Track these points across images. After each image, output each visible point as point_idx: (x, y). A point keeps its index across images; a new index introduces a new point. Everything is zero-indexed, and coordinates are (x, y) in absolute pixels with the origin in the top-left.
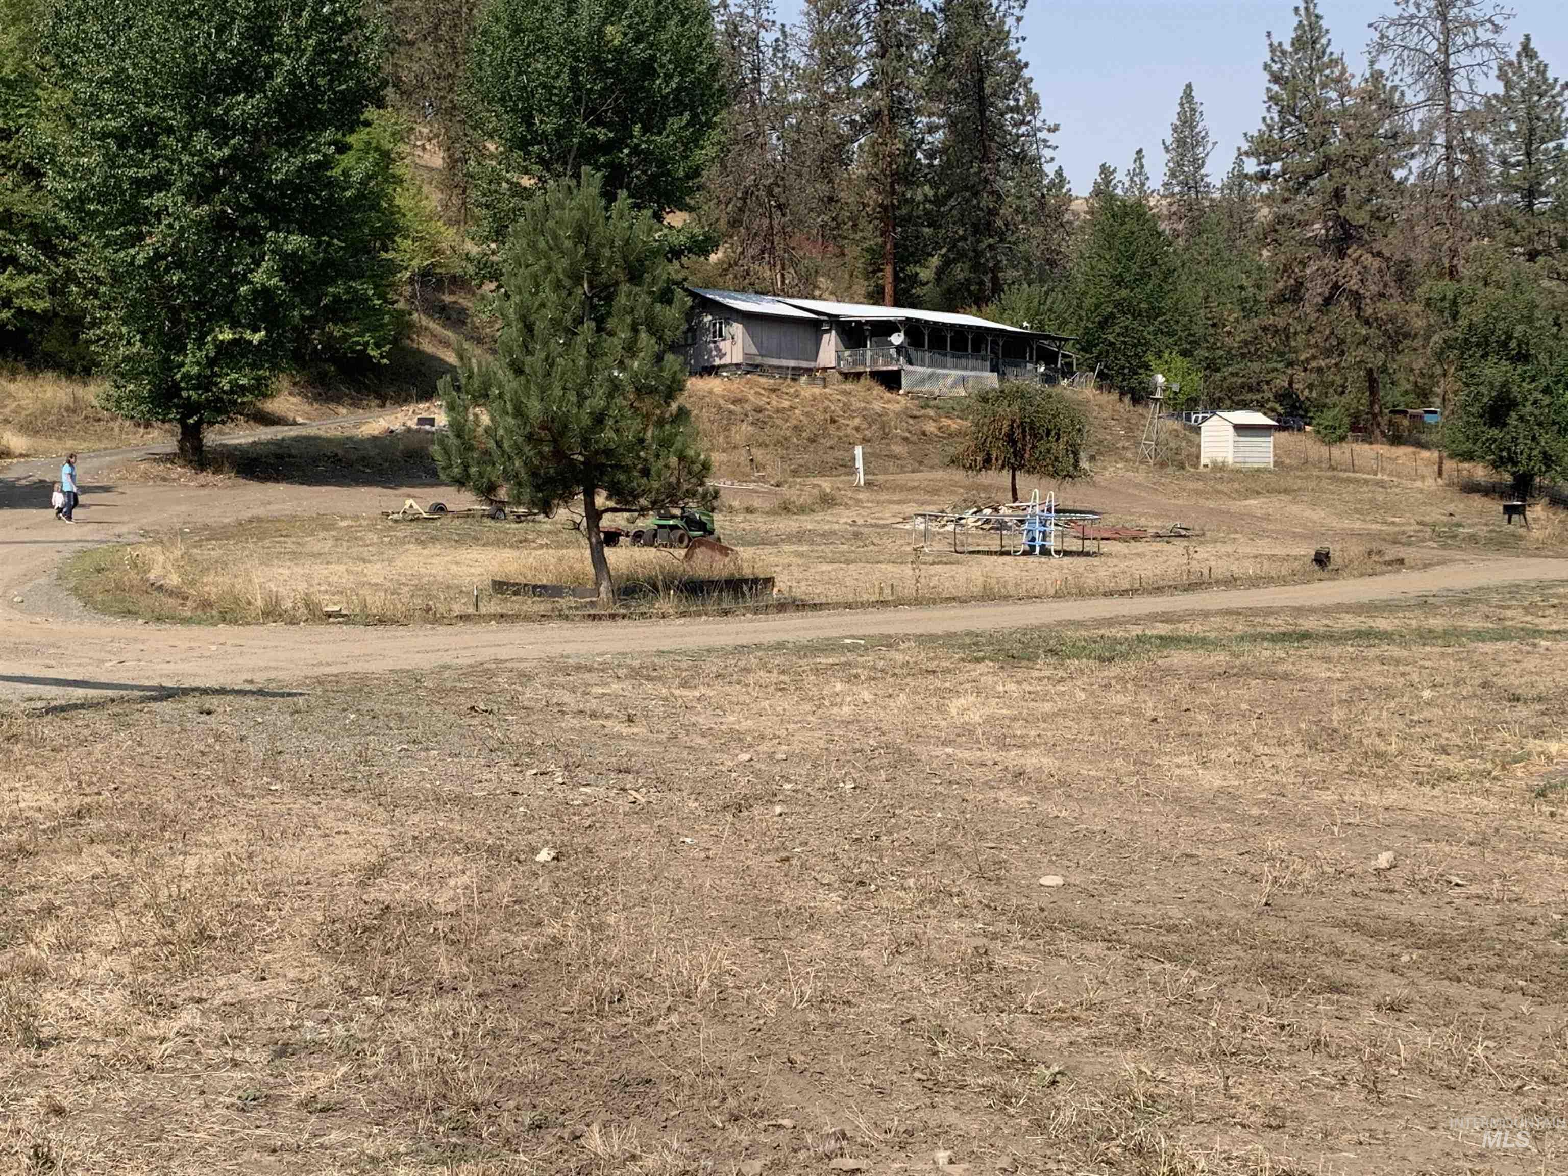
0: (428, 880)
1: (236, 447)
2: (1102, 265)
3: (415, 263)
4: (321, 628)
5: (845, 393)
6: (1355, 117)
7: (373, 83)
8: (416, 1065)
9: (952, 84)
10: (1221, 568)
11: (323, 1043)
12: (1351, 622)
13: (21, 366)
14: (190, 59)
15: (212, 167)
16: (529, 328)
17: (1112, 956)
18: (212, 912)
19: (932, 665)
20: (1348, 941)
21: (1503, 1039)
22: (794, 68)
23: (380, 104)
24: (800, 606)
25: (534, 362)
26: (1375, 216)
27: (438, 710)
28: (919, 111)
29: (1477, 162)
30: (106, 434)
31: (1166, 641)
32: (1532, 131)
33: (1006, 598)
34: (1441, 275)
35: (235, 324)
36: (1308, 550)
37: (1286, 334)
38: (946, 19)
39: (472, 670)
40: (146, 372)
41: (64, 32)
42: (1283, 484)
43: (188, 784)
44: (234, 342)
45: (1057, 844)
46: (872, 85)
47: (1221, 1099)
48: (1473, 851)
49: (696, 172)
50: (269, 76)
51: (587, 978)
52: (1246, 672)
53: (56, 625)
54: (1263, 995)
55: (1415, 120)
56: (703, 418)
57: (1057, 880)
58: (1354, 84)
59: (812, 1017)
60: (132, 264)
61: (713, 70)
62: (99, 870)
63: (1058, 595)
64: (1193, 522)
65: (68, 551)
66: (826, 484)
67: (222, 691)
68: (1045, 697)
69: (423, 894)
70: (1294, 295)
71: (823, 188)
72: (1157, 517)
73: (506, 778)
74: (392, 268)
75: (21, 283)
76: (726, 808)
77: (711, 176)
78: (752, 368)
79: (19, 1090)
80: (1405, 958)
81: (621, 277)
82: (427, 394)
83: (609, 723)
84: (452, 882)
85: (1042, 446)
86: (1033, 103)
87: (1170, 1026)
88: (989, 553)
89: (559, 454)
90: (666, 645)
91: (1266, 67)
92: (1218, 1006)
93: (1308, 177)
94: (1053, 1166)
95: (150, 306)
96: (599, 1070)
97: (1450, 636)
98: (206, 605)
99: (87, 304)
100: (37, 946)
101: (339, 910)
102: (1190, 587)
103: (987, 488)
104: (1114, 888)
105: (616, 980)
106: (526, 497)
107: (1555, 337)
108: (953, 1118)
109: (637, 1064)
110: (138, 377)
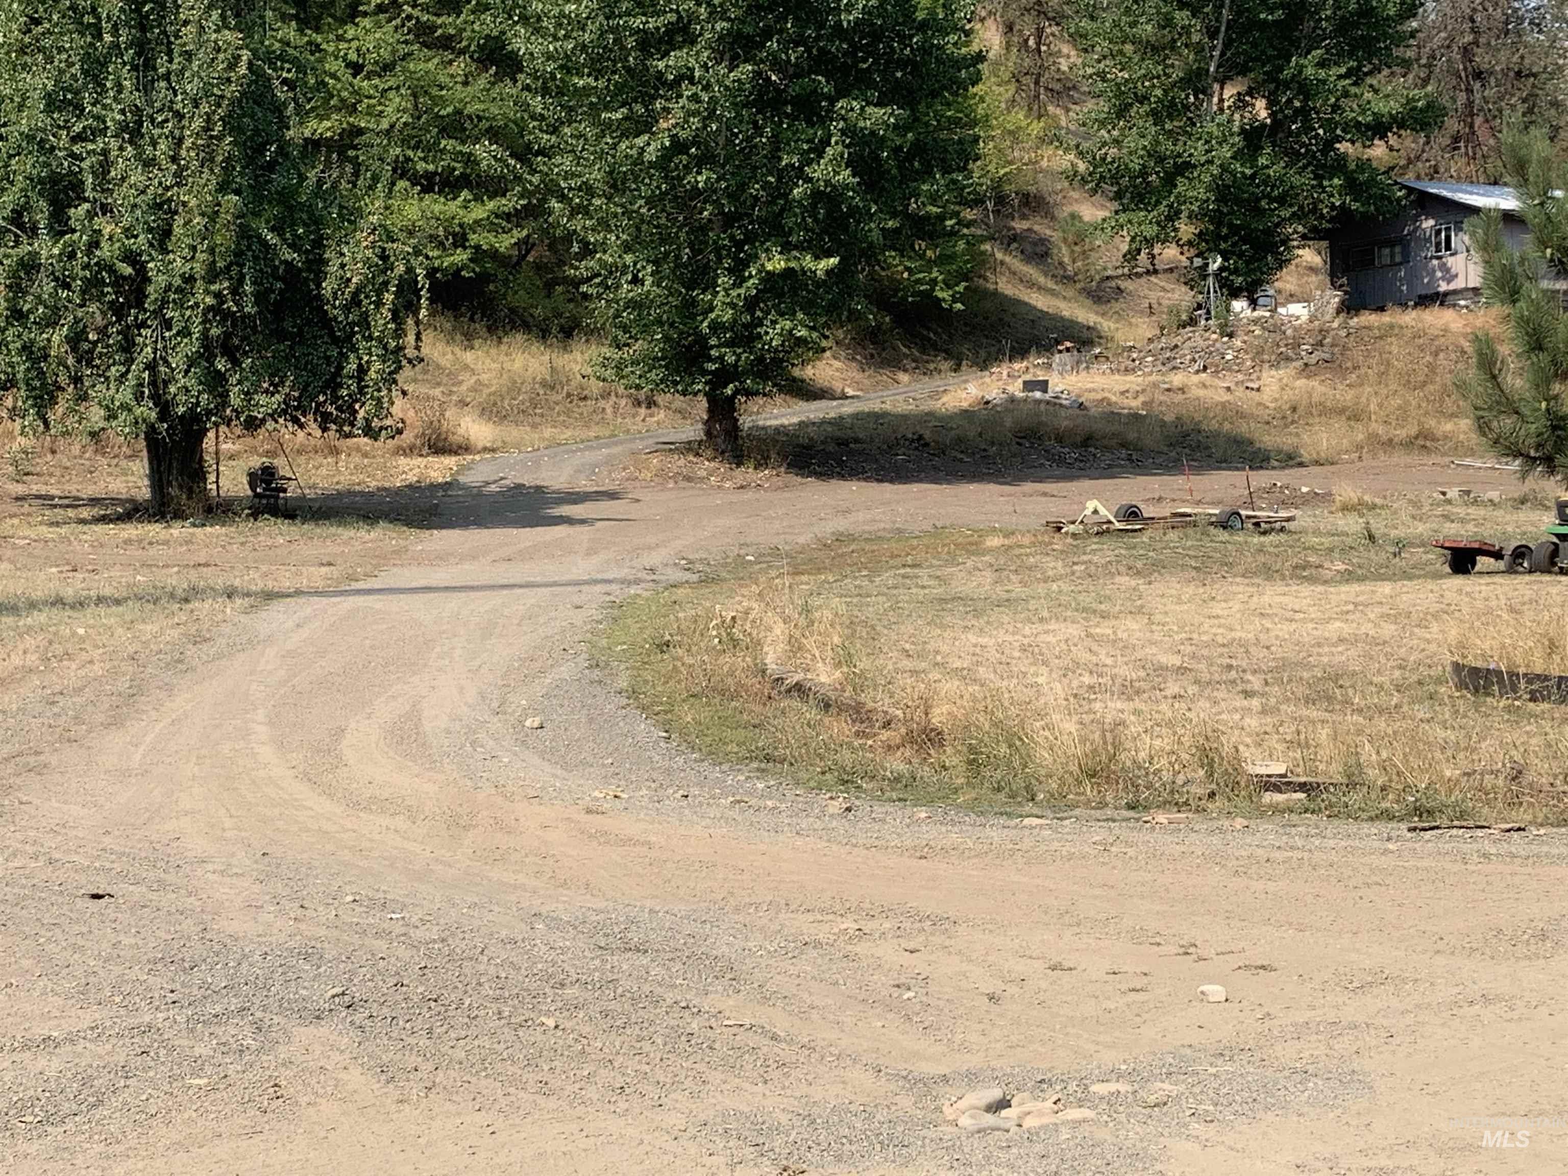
1: (777, 430)
30: (597, 418)
35: (786, 248)
40: (659, 322)
44: (788, 272)
60: (639, 160)
75: (479, 212)
95: (665, 223)
99: (578, 224)
110: (646, 329)
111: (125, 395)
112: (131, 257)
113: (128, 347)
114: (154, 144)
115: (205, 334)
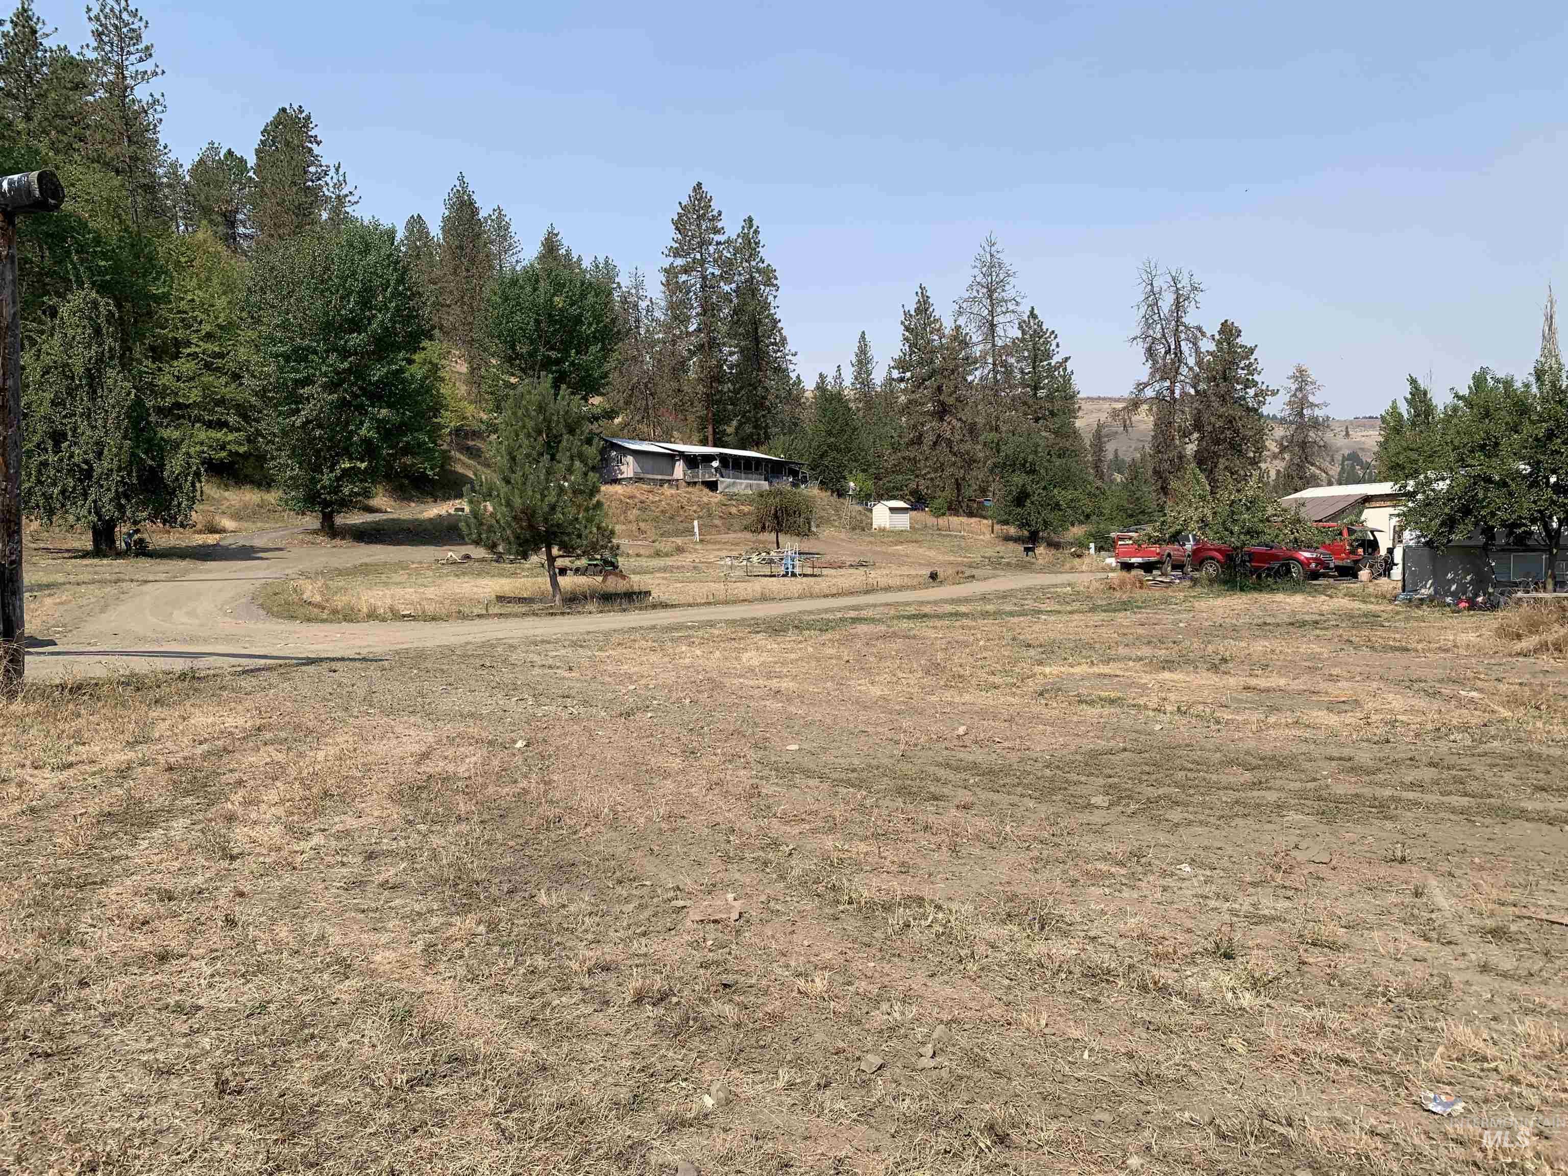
0: (455, 759)
1: (354, 525)
2: (821, 426)
3: (452, 424)
4: (398, 624)
5: (687, 492)
6: (947, 349)
7: (427, 327)
8: (444, 861)
9: (741, 330)
10: (883, 582)
11: (393, 851)
12: (949, 608)
13: (231, 482)
14: (326, 314)
15: (338, 373)
16: (513, 459)
17: (822, 786)
18: (333, 781)
19: (733, 636)
20: (942, 773)
21: (1021, 822)
22: (657, 320)
23: (431, 338)
24: (665, 606)
25: (517, 477)
26: (958, 400)
27: (463, 666)
28: (724, 344)
29: (1008, 372)
30: (280, 519)
31: (855, 620)
32: (1036, 356)
33: (774, 599)
34: (991, 430)
35: (351, 459)
36: (926, 572)
37: (915, 461)
38: (737, 296)
39: (483, 645)
40: (301, 485)
41: (252, 299)
42: (914, 538)
43: (322, 711)
44: (352, 468)
45: (796, 728)
46: (699, 330)
47: (877, 859)
48: (1007, 724)
49: (605, 375)
50: (370, 324)
51: (540, 810)
52: (895, 635)
53: (251, 625)
54: (899, 802)
55: (977, 351)
56: (611, 508)
57: (794, 747)
58: (947, 332)
59: (664, 825)
60: (293, 425)
61: (613, 321)
62: (268, 760)
63: (800, 597)
64: (869, 558)
65: (258, 583)
66: (679, 541)
67: (343, 659)
68: (792, 651)
69: (451, 768)
70: (918, 441)
71: (675, 385)
72: (851, 555)
73: (501, 703)
74: (440, 427)
75: (230, 437)
76: (621, 715)
77: (614, 376)
78: (638, 479)
79: (219, 884)
80: (971, 781)
81: (564, 431)
82: (460, 496)
83: (558, 671)
84: (467, 760)
85: (791, 520)
86: (784, 340)
87: (852, 822)
88: (765, 576)
89: (531, 527)
90: (591, 628)
91: (902, 323)
92: (876, 810)
93: (924, 380)
94: (789, 899)
95: (304, 448)
96: (547, 859)
97: (997, 614)
98: (335, 612)
99: (268, 448)
100: (233, 804)
101: (403, 778)
102: (867, 592)
103: (763, 542)
104: (825, 750)
105: (557, 810)
106: (514, 550)
107: (1049, 461)
108: (737, 875)
109: (567, 856)
110: (297, 487)
111: (84, 512)
112: (86, 462)
113: (85, 495)
114: (96, 420)
115: (116, 491)
